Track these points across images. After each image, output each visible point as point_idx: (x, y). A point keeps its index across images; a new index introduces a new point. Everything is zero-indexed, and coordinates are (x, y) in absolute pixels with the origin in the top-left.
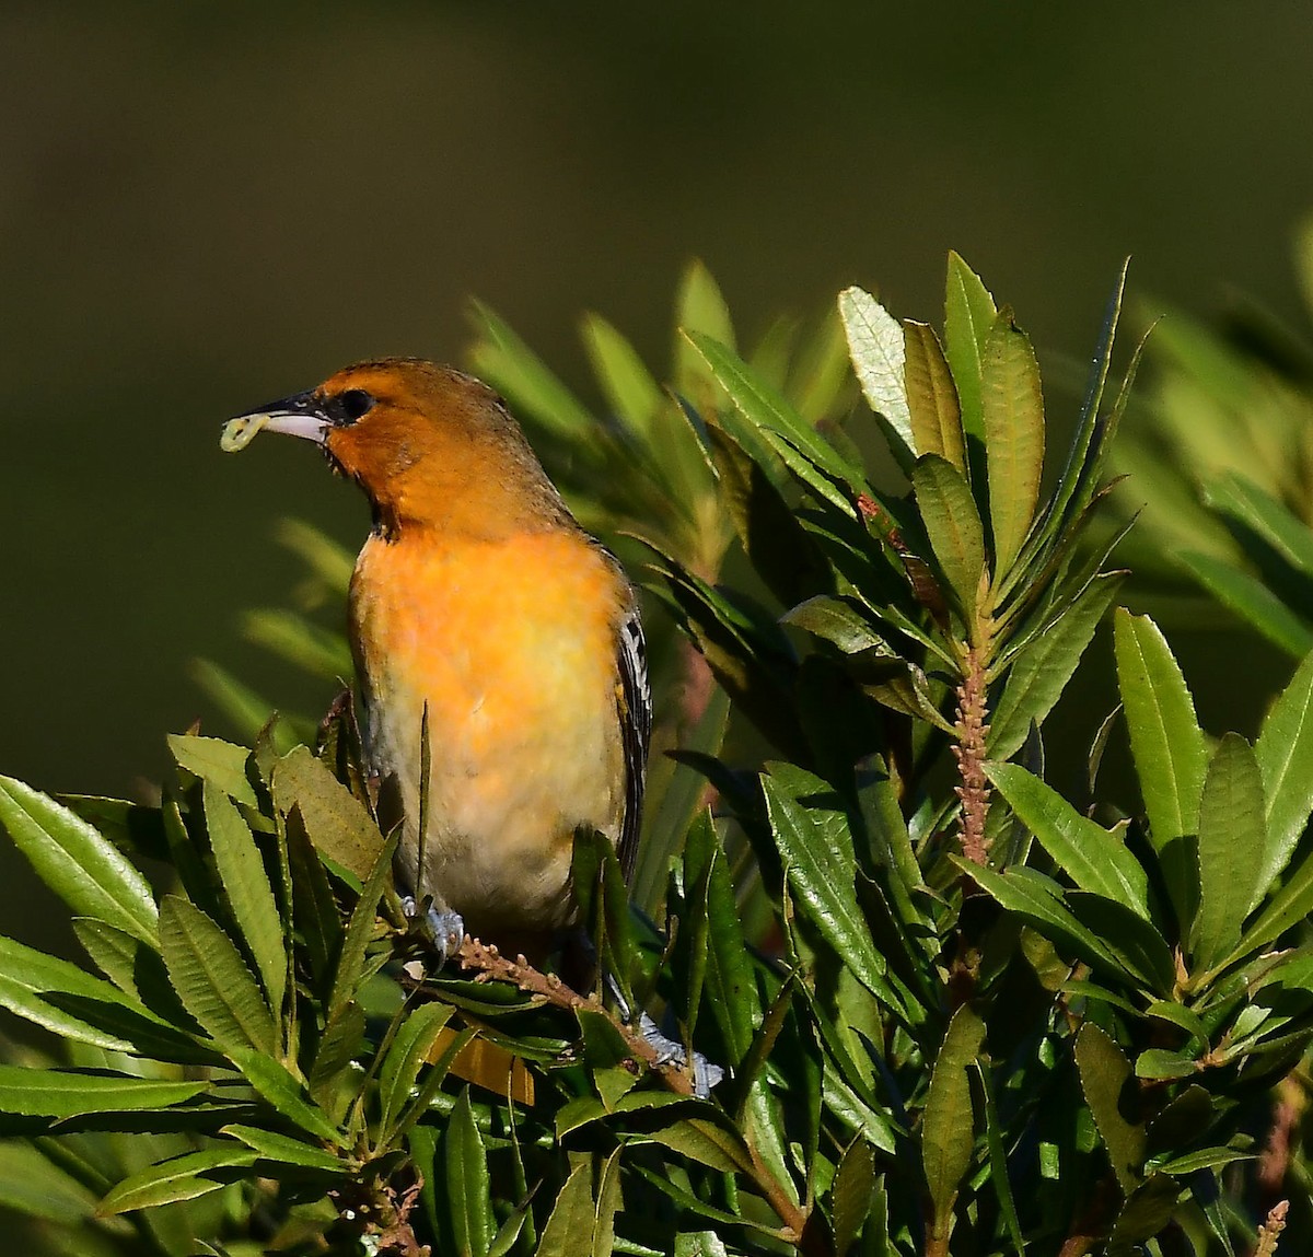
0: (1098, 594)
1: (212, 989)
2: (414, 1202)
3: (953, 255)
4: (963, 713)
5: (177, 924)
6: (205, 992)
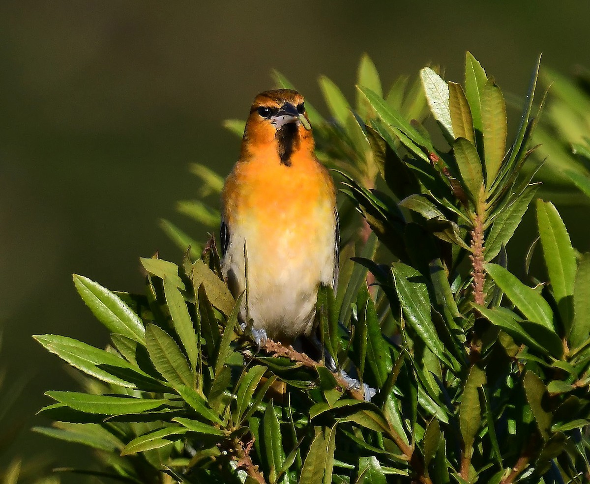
0: (529, 193)
1: (167, 362)
2: (252, 447)
4: (474, 242)
5: (153, 336)
6: (165, 364)
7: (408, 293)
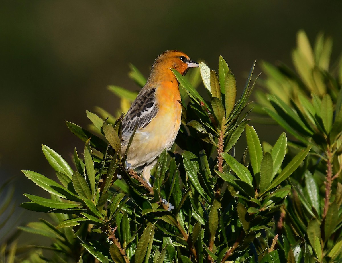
0: (244, 123)
1: (81, 188)
2: (116, 230)
3: (220, 56)
4: (219, 143)
5: (76, 176)
6: (80, 189)
7: (189, 164)
